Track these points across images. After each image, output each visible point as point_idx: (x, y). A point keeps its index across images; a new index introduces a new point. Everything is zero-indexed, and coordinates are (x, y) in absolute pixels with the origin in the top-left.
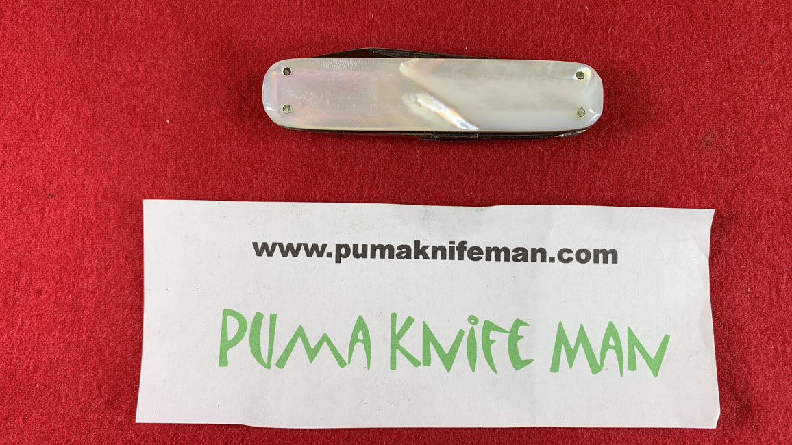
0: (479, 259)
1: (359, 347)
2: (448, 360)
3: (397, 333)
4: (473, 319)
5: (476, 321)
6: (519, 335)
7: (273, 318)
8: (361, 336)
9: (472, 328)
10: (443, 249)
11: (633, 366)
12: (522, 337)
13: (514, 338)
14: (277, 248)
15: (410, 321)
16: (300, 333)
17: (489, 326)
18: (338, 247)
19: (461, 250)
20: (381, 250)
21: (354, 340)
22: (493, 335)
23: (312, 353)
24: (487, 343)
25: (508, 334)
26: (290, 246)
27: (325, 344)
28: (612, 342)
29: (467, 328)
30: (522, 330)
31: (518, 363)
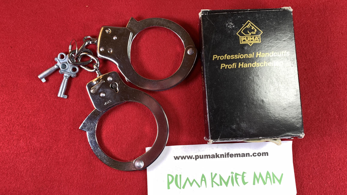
0: (233, 157)
1: (203, 182)
2: (227, 184)
3: (213, 177)
4: (232, 173)
5: (233, 173)
6: (244, 176)
7: (180, 175)
8: (203, 179)
9: (232, 175)
10: (223, 155)
11: (274, 182)
12: (245, 176)
13: (243, 177)
14: (180, 158)
15: (216, 174)
16: (188, 179)
17: (236, 174)
18: (196, 156)
19: (228, 155)
20: (207, 156)
21: (202, 180)
22: (238, 176)
23: (191, 184)
24: (236, 179)
25: (241, 176)
26: (183, 156)
27: (194, 182)
28: (268, 176)
29: (231, 175)
30: (245, 175)
31: (245, 183)
